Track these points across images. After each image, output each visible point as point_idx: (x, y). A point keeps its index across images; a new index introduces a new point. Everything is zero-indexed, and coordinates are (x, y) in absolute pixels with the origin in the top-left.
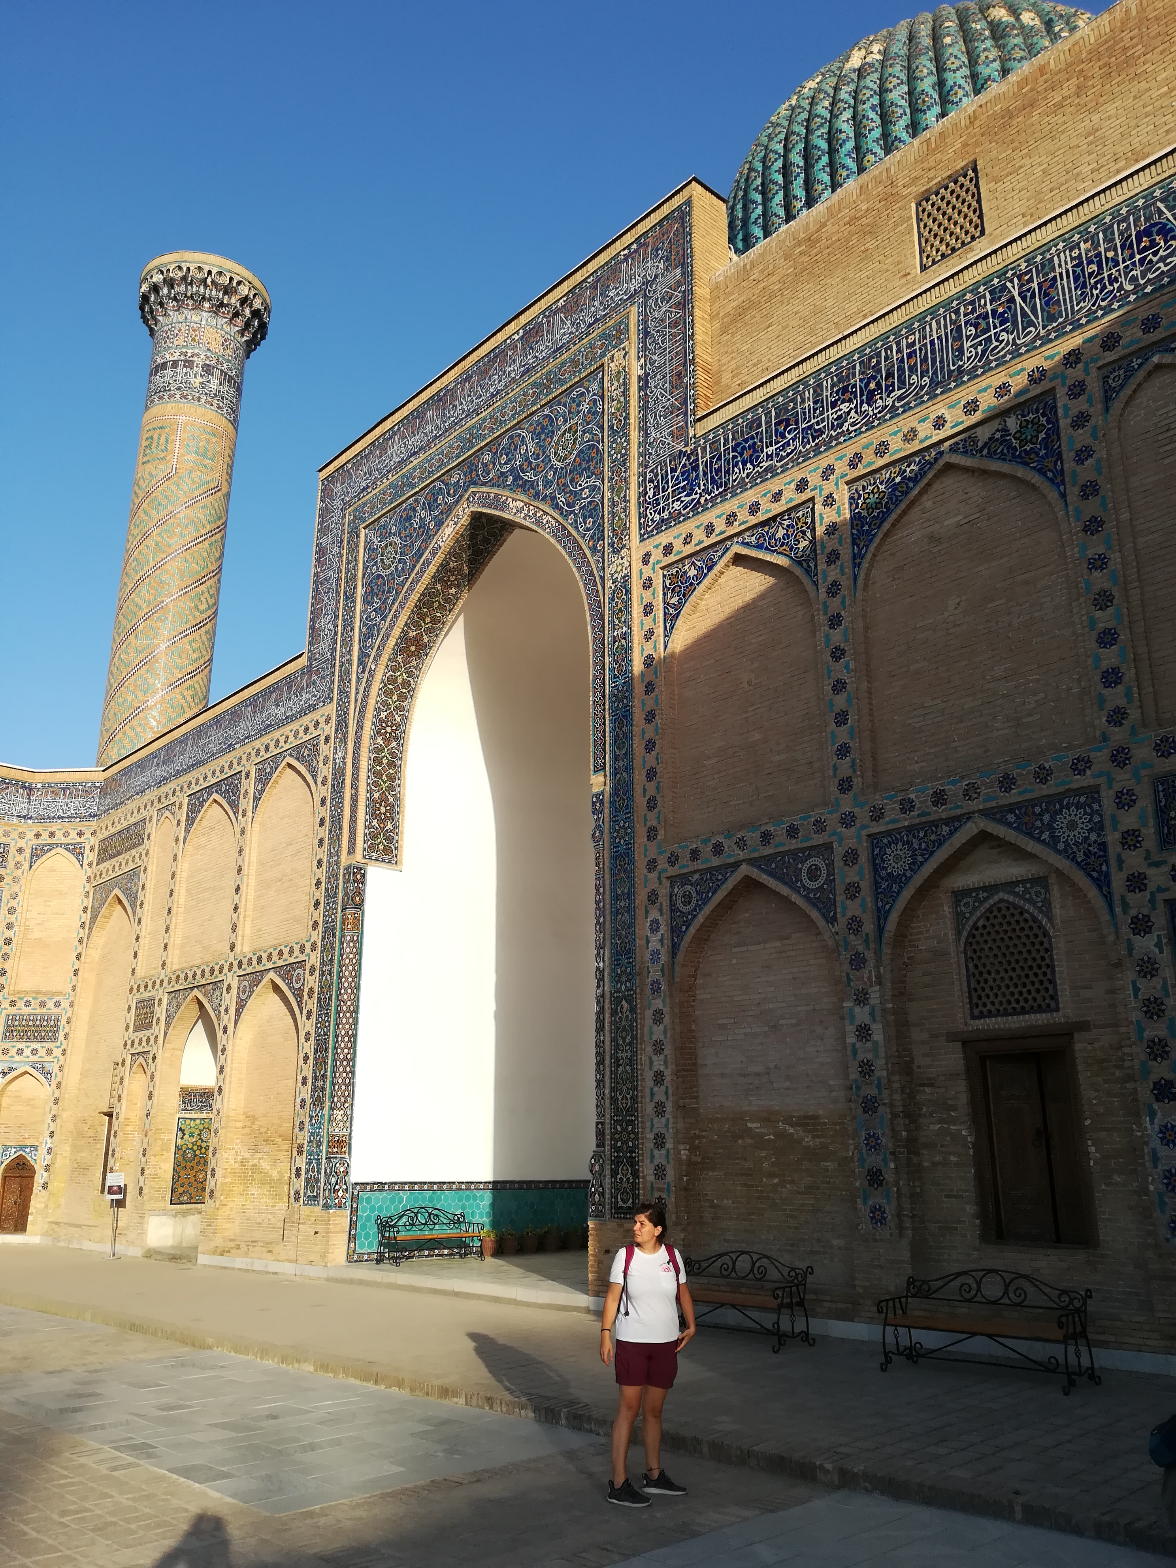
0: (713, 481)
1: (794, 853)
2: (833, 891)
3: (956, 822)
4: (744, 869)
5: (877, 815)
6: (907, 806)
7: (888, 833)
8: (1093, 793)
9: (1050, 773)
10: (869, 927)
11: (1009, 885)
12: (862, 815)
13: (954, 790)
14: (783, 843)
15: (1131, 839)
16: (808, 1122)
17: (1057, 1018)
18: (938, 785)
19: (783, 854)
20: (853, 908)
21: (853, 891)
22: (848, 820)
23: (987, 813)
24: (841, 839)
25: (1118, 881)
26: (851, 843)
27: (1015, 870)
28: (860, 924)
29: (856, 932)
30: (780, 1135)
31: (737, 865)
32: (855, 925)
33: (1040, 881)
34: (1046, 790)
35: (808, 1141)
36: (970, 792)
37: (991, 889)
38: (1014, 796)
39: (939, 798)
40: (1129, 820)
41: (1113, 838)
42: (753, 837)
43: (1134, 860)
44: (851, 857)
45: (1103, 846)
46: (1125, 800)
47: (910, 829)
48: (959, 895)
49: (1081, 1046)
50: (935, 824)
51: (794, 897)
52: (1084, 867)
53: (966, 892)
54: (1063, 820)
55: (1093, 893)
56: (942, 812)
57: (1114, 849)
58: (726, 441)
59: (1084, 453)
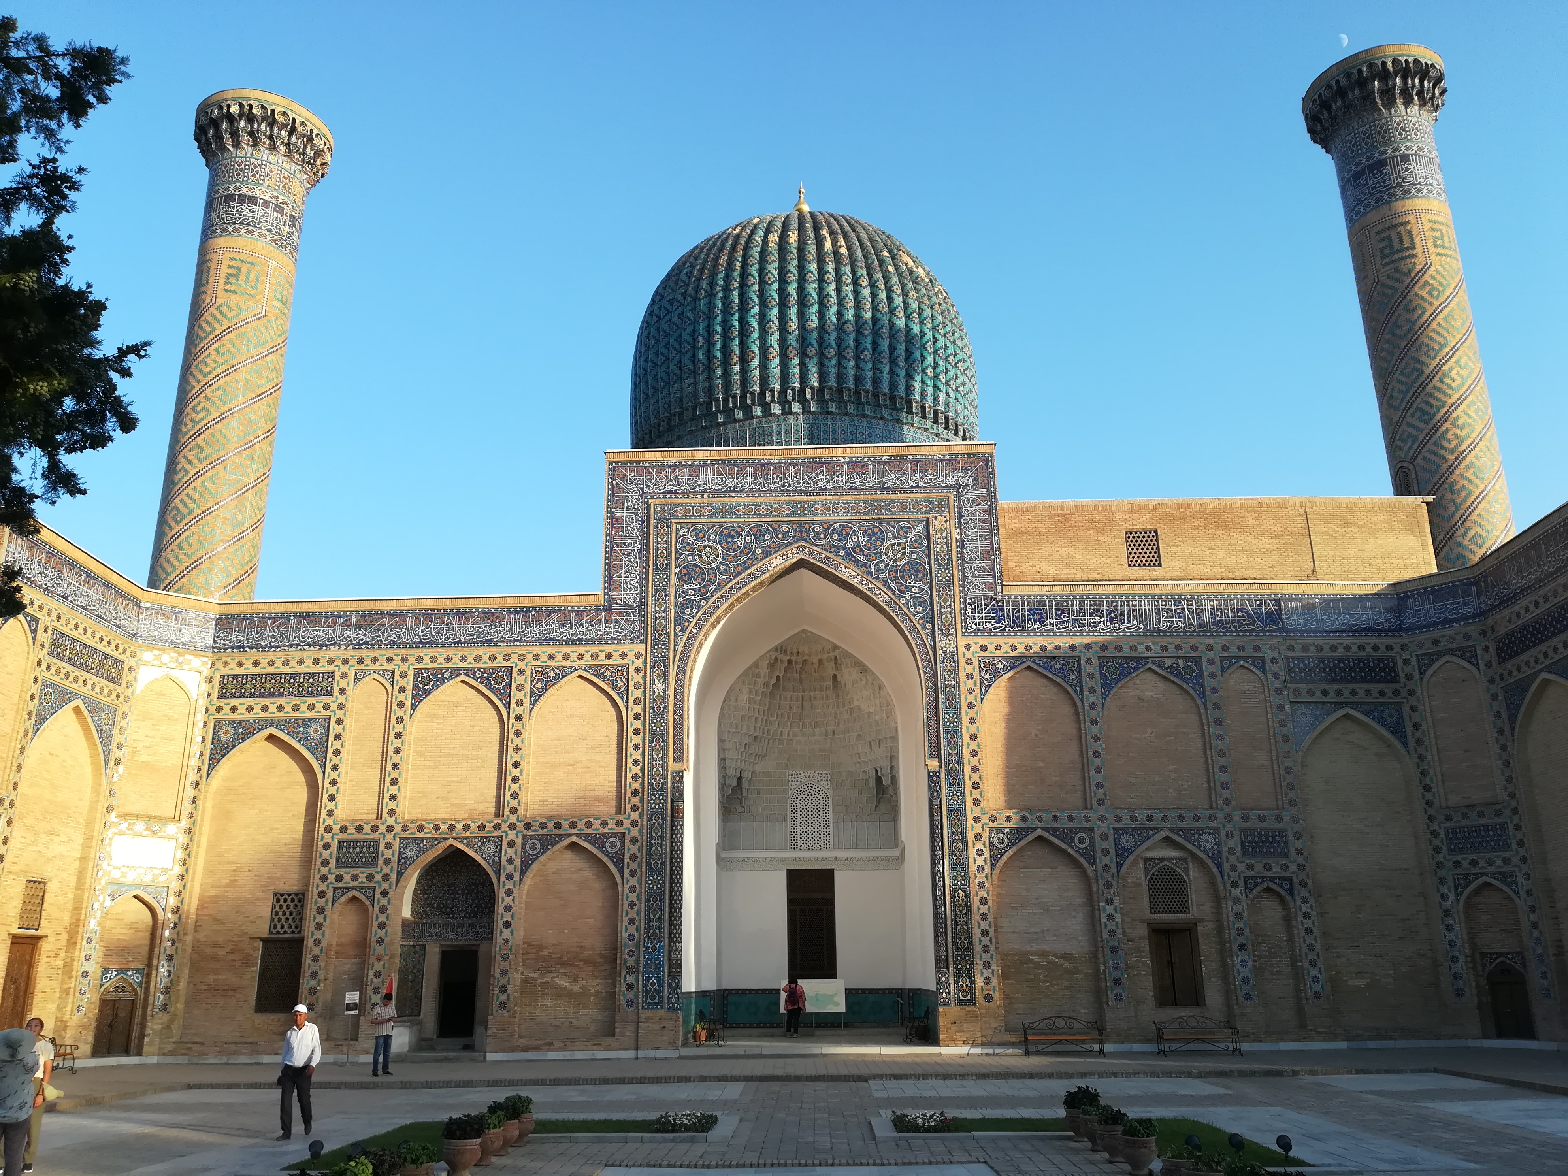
0: (1014, 622)
1: (1071, 829)
2: (1094, 851)
3: (1157, 830)
4: (1039, 832)
5: (1119, 819)
6: (1134, 819)
7: (1122, 829)
8: (1216, 829)
9: (1200, 818)
10: (1114, 870)
11: (1170, 859)
12: (1111, 818)
13: (1157, 816)
14: (1064, 823)
15: (1231, 850)
16: (1067, 956)
17: (1189, 916)
18: (1149, 812)
19: (1064, 829)
20: (1106, 860)
21: (1105, 852)
22: (1103, 819)
23: (1171, 829)
24: (1099, 827)
25: (1226, 867)
26: (1105, 830)
27: (1174, 854)
28: (1109, 868)
29: (1107, 872)
30: (1049, 962)
31: (1035, 829)
32: (1106, 868)
33: (1185, 860)
34: (1197, 825)
35: (1067, 965)
36: (1164, 819)
37: (1161, 860)
38: (1184, 824)
39: (1150, 818)
40: (1231, 844)
41: (1225, 849)
42: (1047, 817)
43: (1233, 859)
44: (1104, 837)
45: (1219, 852)
46: (1229, 835)
47: (1133, 829)
48: (1147, 860)
49: (1200, 928)
50: (1146, 829)
51: (1070, 850)
52: (1212, 859)
53: (1150, 859)
54: (1203, 838)
55: (1215, 870)
56: (1151, 824)
57: (1225, 854)
58: (1023, 604)
59: (1214, 690)
